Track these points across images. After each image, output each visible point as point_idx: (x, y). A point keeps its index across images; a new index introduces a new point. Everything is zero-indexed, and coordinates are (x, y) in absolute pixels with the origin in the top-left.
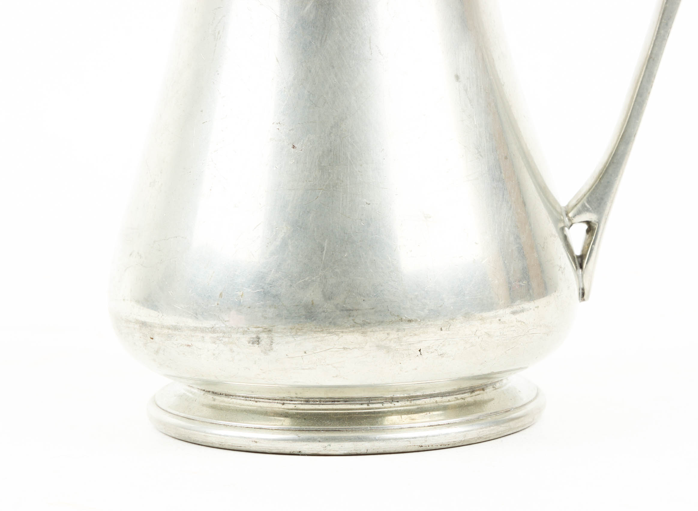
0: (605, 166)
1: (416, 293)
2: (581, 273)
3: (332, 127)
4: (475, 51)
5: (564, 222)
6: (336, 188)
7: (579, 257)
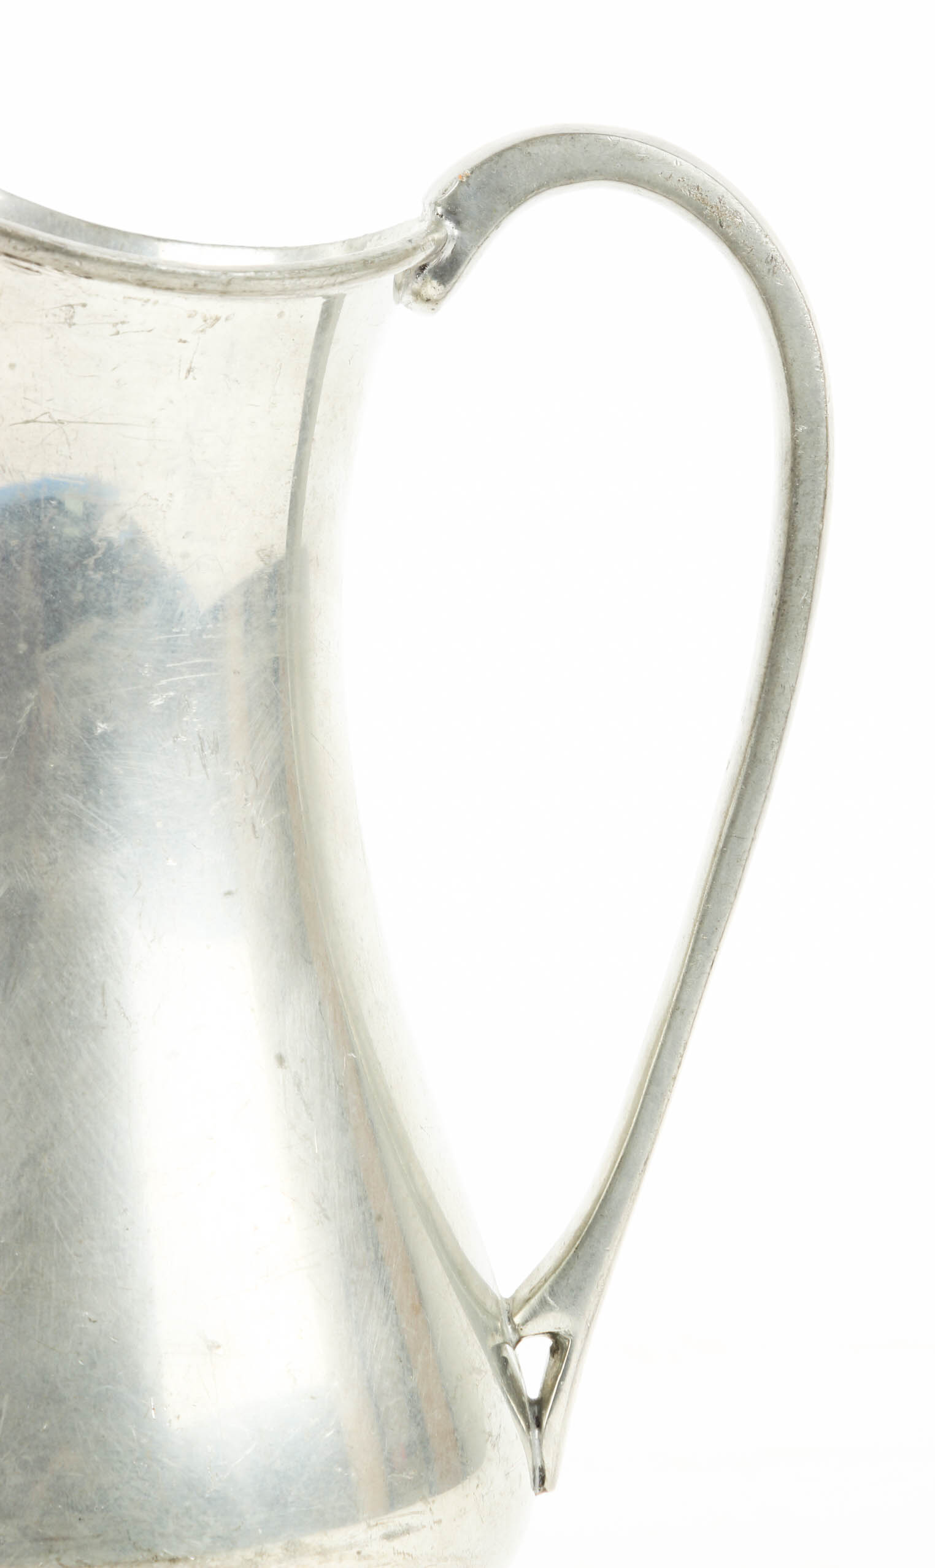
0: (586, 1223)
1: (187, 1504)
2: (537, 1437)
3: (24, 1165)
4: (320, 1003)
5: (503, 1334)
6: (29, 1289)
7: (532, 1403)
